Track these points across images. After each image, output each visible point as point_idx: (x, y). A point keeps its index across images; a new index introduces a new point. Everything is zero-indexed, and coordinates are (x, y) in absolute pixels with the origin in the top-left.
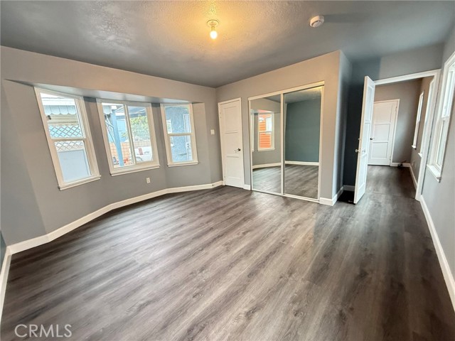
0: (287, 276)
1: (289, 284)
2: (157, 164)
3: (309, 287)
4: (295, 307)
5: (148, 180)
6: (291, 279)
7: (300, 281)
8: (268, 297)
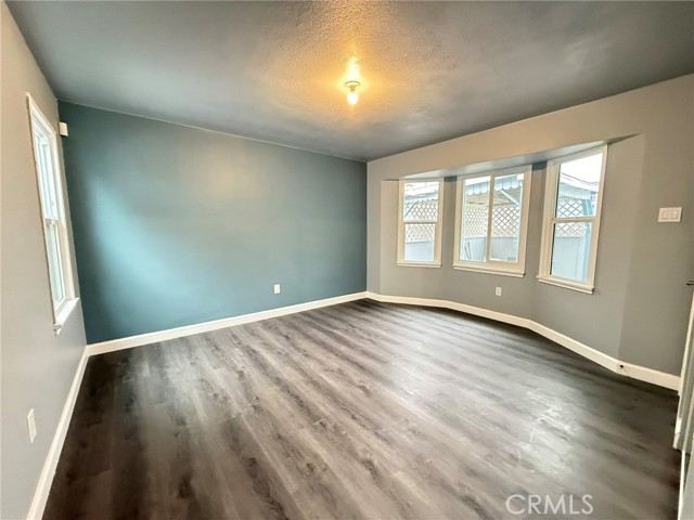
0: (256, 404)
1: (245, 401)
2: (519, 271)
3: (228, 415)
4: (221, 397)
5: (499, 292)
6: (250, 405)
7: (241, 411)
8: (244, 384)
